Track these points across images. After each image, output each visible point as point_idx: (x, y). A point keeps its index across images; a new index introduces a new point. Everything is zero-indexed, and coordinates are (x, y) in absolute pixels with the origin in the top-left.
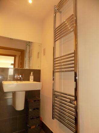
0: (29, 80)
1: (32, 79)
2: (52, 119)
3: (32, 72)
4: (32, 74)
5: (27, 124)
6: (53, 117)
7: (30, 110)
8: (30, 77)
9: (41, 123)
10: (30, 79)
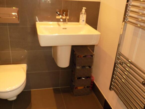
0: (78, 21)
1: (83, 21)
2: (109, 90)
3: (84, 8)
4: (84, 11)
5: (73, 82)
6: (110, 87)
7: (78, 67)
8: (81, 16)
9: (92, 83)
10: (81, 21)
